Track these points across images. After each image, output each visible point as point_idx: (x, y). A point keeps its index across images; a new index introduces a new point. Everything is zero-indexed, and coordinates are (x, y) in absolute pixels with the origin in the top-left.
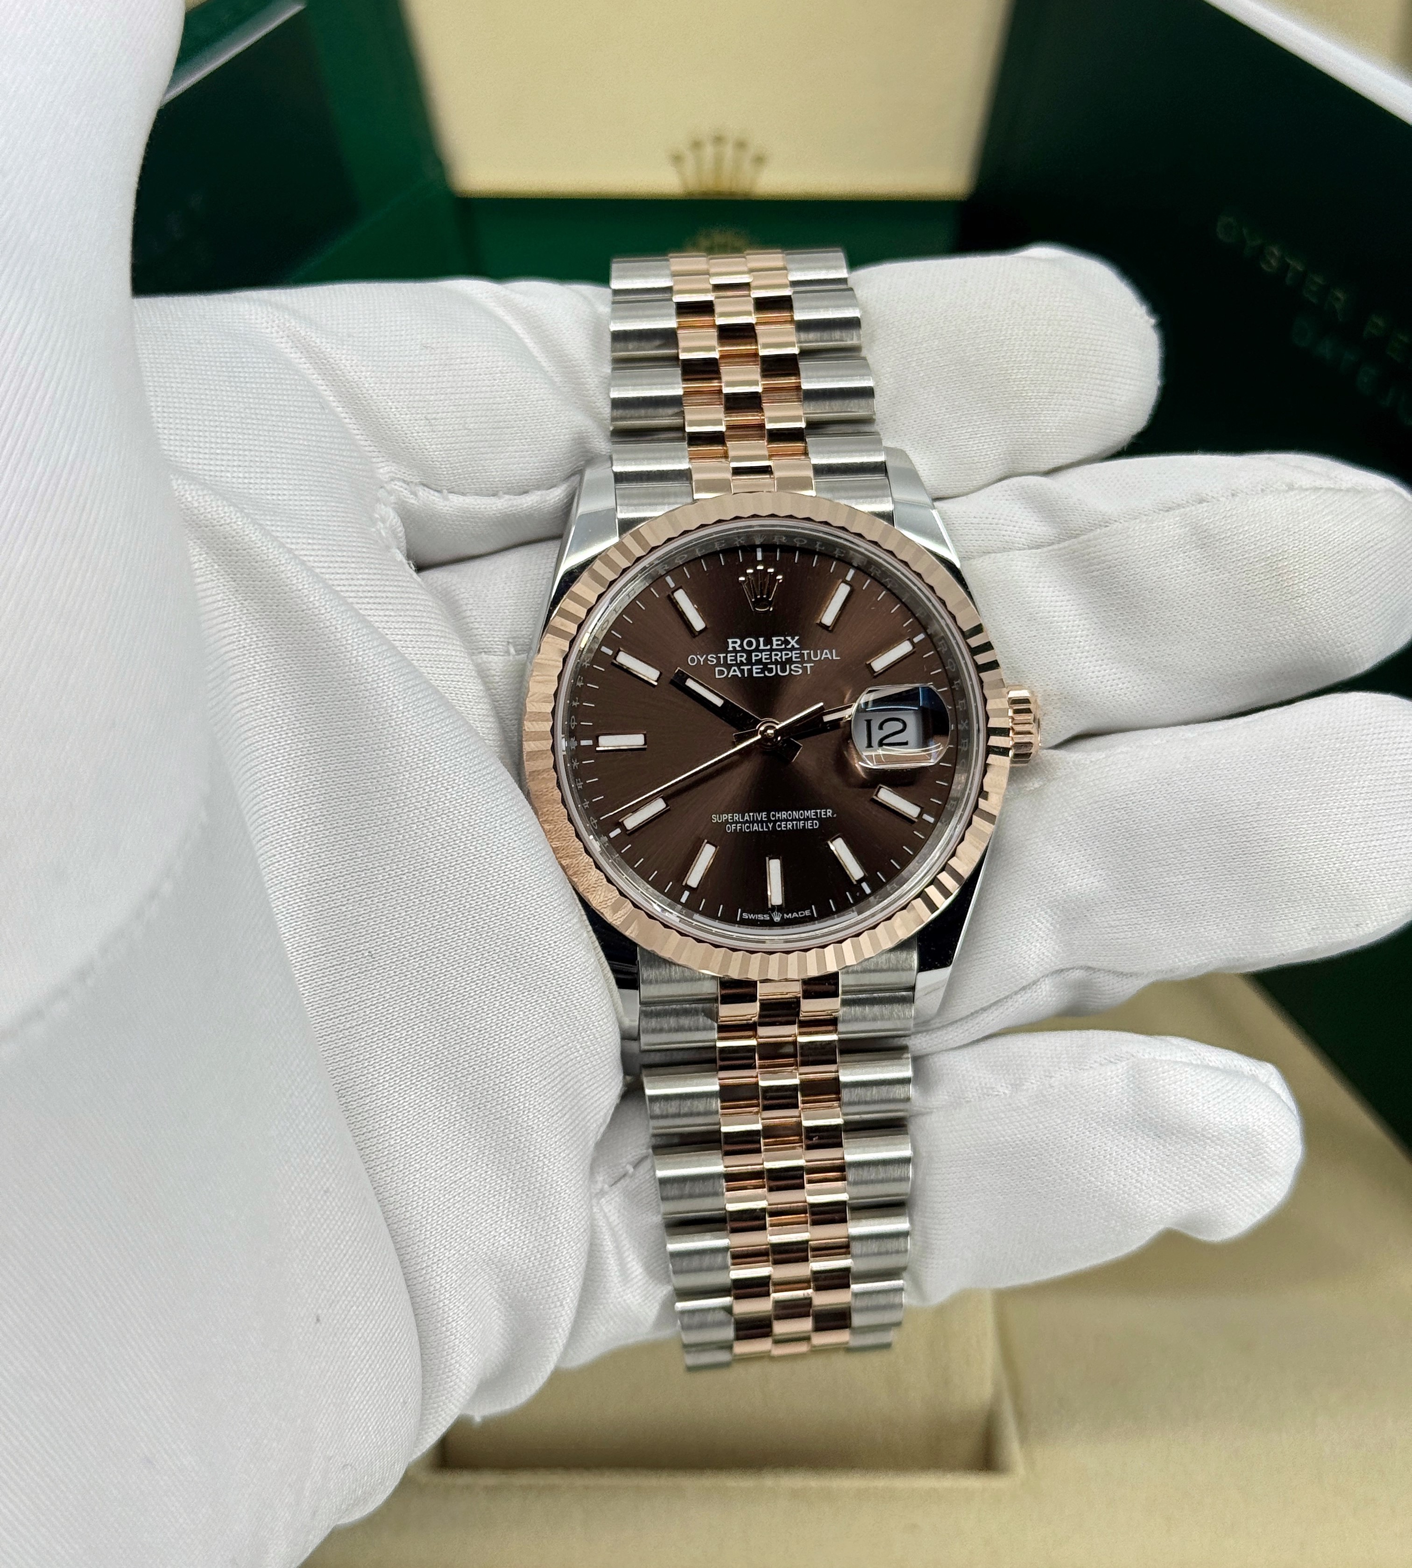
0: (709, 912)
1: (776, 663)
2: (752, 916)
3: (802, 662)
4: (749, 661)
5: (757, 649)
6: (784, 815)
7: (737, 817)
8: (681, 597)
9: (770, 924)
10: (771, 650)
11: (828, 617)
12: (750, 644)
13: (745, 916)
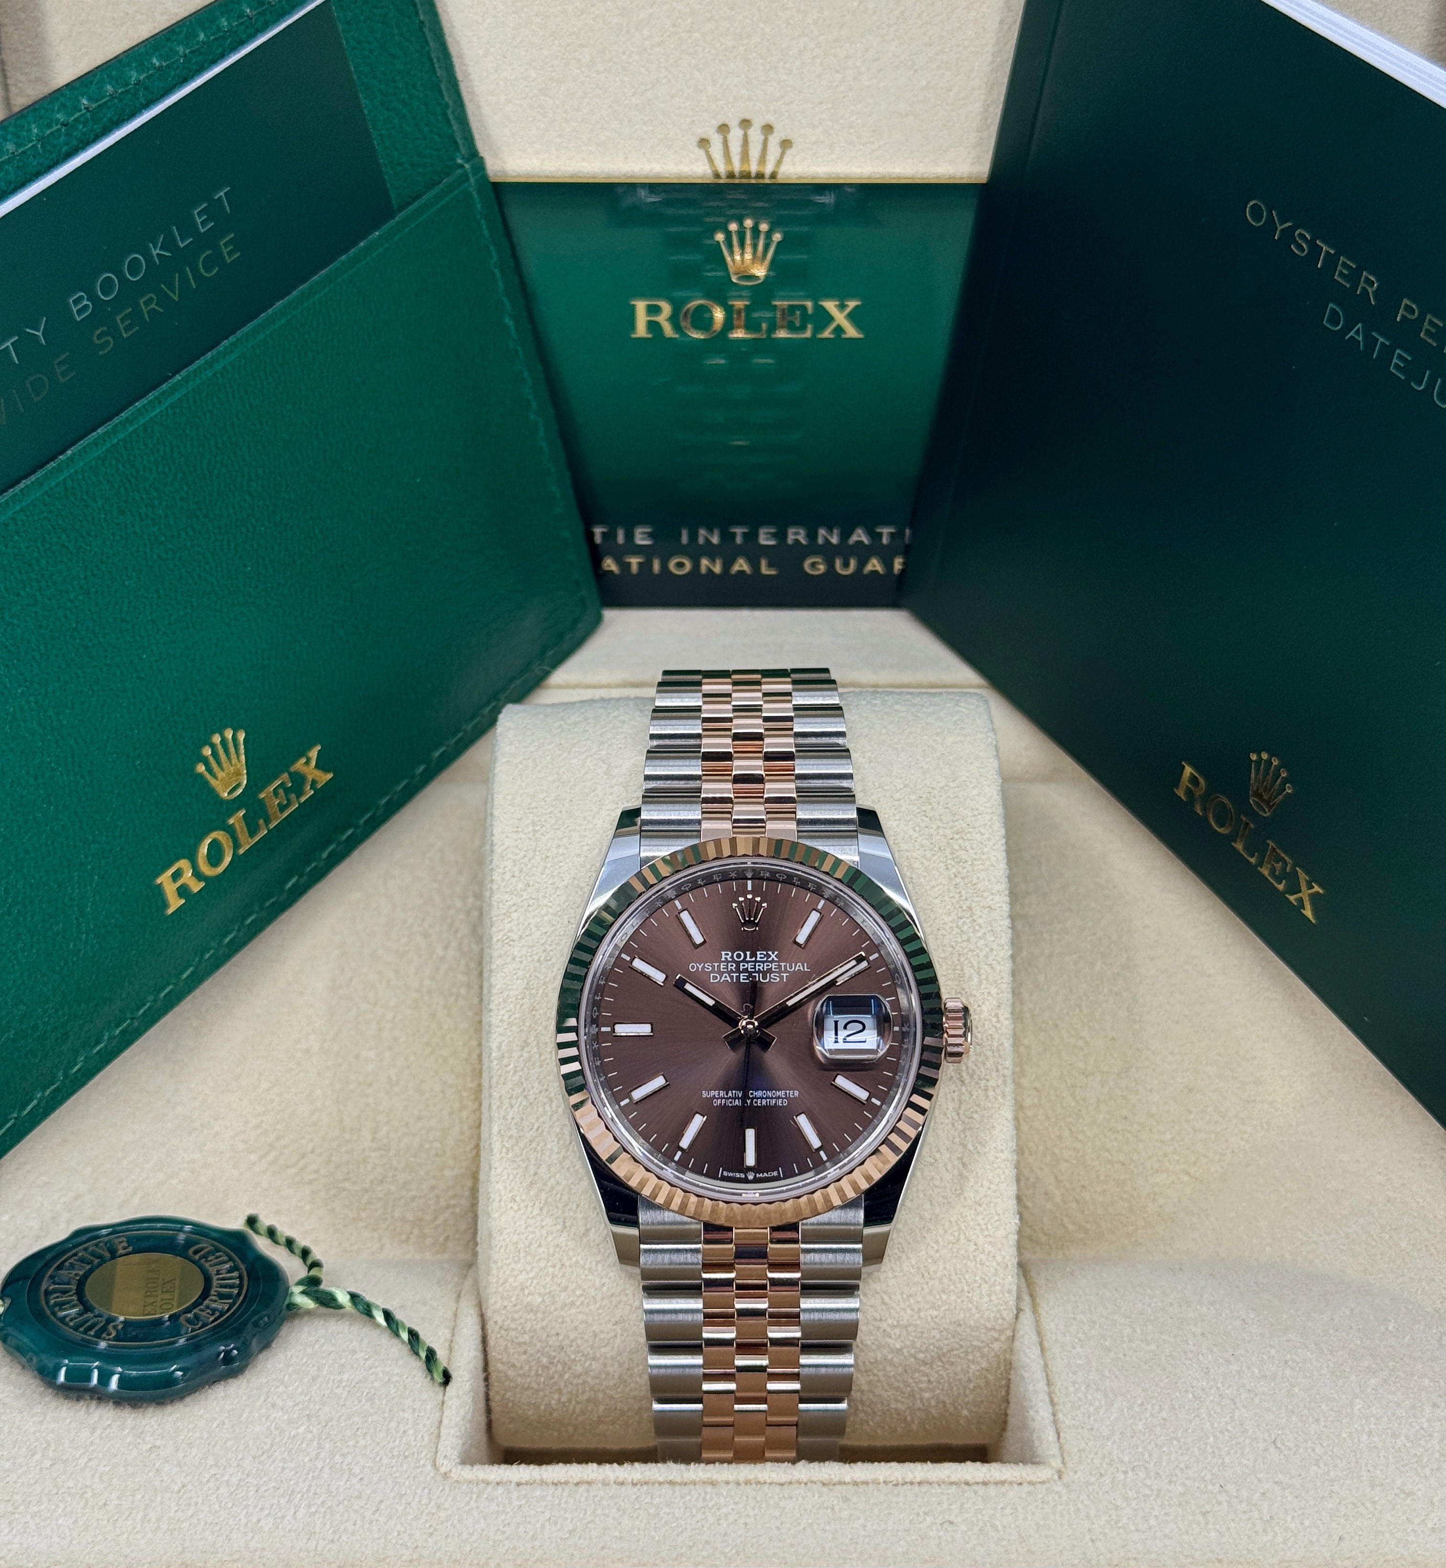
0: (697, 1170)
1: (759, 972)
2: (731, 1174)
3: (780, 972)
4: (738, 969)
5: (744, 961)
6: (759, 1094)
7: (722, 1093)
8: (685, 917)
9: (746, 1181)
10: (756, 961)
11: (801, 939)
12: (739, 956)
13: (725, 1174)
